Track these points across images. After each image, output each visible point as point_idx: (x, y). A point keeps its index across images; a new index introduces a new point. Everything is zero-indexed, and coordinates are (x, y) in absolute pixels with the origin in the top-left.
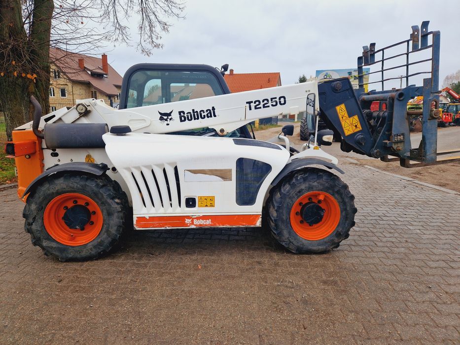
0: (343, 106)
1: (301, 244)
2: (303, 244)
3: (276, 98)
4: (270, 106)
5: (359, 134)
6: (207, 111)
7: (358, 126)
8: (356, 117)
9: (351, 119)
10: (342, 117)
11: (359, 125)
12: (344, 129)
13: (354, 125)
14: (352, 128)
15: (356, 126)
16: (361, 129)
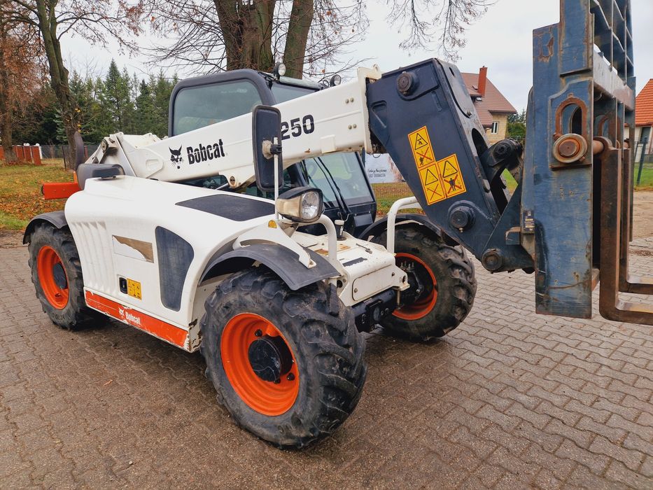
0: (423, 132)
1: (237, 410)
2: (239, 411)
3: (298, 120)
4: (291, 136)
5: (458, 203)
6: (214, 146)
7: (456, 183)
8: (453, 159)
9: (442, 163)
10: (421, 160)
11: (460, 181)
12: (425, 188)
13: (449, 179)
14: (443, 187)
15: (452, 182)
16: (464, 190)
